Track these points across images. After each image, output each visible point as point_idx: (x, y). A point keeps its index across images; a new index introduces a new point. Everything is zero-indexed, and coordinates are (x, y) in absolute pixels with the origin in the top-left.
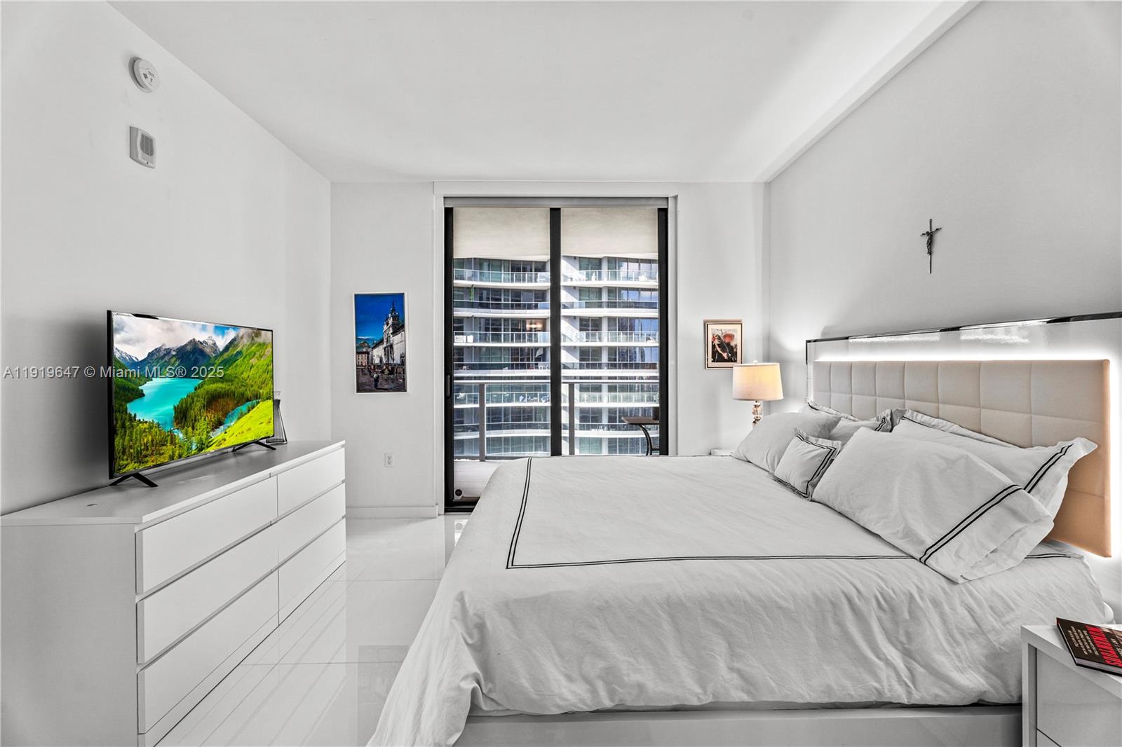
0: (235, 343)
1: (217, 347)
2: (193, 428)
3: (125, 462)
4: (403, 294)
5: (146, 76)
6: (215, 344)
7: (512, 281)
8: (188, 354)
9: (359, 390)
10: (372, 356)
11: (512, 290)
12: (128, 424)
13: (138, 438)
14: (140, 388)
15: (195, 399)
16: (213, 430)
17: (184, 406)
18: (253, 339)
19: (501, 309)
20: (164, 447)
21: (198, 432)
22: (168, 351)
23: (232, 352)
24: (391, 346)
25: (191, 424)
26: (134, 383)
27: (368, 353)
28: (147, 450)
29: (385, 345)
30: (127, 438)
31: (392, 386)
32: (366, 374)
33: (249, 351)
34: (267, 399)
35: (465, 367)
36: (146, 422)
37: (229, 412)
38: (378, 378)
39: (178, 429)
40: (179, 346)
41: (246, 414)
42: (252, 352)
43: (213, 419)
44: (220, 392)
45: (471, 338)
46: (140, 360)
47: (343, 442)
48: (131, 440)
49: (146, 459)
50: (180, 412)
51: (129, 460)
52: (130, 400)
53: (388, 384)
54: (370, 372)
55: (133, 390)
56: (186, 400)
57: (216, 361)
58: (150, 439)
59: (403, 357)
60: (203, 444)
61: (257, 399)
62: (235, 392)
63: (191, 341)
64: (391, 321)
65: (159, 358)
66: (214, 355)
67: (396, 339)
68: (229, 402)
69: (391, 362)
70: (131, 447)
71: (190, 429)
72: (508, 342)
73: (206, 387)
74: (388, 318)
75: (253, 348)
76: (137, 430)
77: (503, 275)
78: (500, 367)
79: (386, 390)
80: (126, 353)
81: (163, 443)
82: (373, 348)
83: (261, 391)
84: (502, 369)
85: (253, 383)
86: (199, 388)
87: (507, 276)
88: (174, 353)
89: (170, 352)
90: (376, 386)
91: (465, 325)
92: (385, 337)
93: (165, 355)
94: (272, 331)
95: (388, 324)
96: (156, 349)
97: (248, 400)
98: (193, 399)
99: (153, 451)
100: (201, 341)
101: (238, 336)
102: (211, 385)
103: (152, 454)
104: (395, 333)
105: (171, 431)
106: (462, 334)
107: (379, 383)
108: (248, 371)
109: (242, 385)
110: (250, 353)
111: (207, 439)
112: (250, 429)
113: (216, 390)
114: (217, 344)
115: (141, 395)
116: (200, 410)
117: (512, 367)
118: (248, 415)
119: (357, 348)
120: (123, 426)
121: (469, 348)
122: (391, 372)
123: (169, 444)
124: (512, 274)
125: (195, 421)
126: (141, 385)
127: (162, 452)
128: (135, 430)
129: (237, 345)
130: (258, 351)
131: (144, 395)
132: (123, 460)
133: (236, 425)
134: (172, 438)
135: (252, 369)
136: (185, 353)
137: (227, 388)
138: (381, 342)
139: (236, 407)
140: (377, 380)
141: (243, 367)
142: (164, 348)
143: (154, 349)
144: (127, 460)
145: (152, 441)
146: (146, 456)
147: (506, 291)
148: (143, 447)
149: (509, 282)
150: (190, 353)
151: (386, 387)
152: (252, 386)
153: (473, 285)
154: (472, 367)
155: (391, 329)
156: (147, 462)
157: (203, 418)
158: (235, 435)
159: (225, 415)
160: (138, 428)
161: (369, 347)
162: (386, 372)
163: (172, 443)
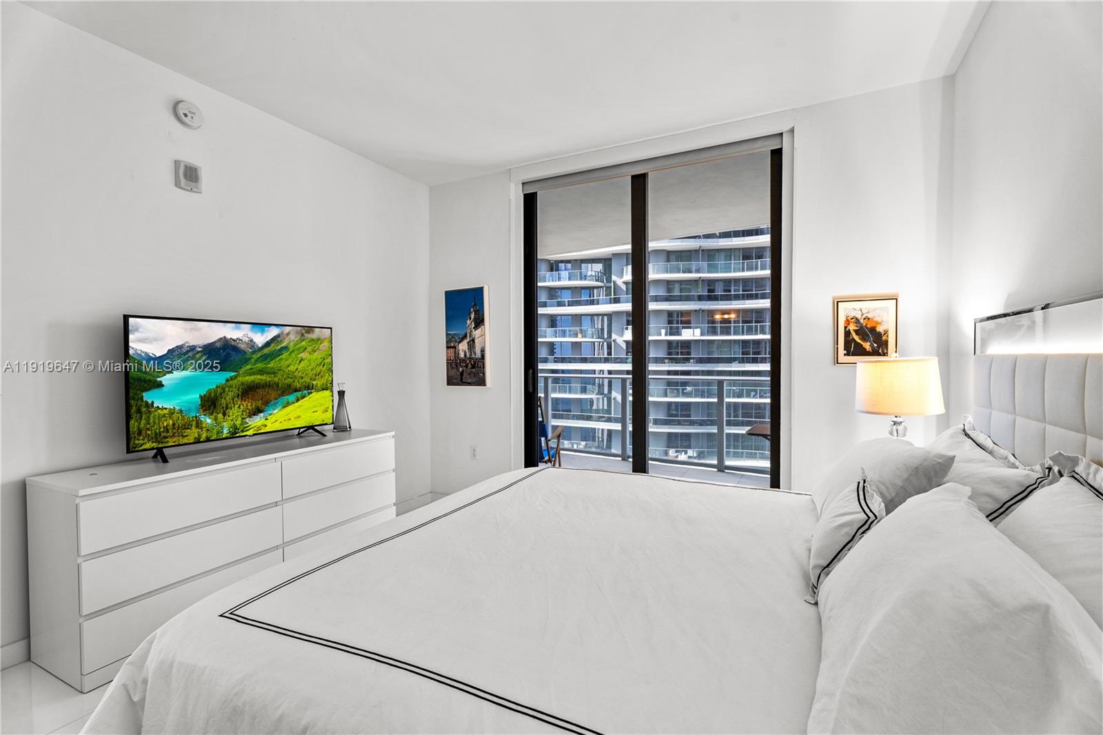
0: (279, 339)
1: (255, 343)
2: (224, 414)
3: (142, 442)
4: (483, 287)
5: (186, 115)
6: (252, 341)
7: (743, 270)
8: (216, 350)
9: (449, 384)
10: (459, 351)
11: (743, 279)
12: (144, 409)
13: (157, 421)
14: (158, 379)
15: (227, 389)
16: (250, 416)
17: (213, 395)
18: (303, 335)
19: (731, 300)
20: (189, 430)
21: (231, 418)
22: (193, 348)
23: (273, 347)
24: (473, 340)
25: (222, 411)
26: (151, 375)
27: (455, 347)
28: (168, 432)
29: (468, 340)
30: (143, 422)
31: (474, 380)
32: (453, 368)
33: (298, 346)
34: (323, 389)
35: (692, 361)
36: (166, 409)
37: (271, 401)
38: (463, 371)
39: (204, 415)
40: (205, 344)
41: (293, 403)
42: (302, 346)
43: (249, 407)
44: (259, 383)
45: (698, 331)
46: (158, 356)
47: (393, 433)
48: (149, 424)
49: (166, 440)
50: (208, 401)
51: (146, 440)
52: (147, 390)
53: (471, 378)
54: (457, 366)
55: (150, 381)
56: (215, 391)
57: (254, 356)
58: (171, 422)
59: (483, 351)
60: (236, 429)
61: (309, 389)
62: (278, 383)
63: (221, 338)
64: (473, 316)
65: (180, 355)
66: (250, 350)
67: (477, 333)
68: (271, 392)
69: (473, 356)
70: (148, 429)
71: (220, 416)
72: (739, 334)
73: (240, 379)
74: (470, 313)
75: (304, 343)
76: (155, 415)
77: (733, 264)
78: (730, 361)
79: (469, 384)
80: (141, 351)
81: (187, 426)
82: (459, 342)
83: (314, 383)
84: (731, 363)
85: (303, 375)
86: (232, 379)
87: (737, 266)
88: (200, 349)
89: (194, 349)
90: (461, 379)
91: (692, 318)
92: (468, 331)
93: (188, 352)
94: (331, 328)
95: (470, 319)
96: (177, 347)
97: (296, 390)
98: (224, 389)
99: (174, 433)
100: (235, 338)
101: (282, 333)
102: (247, 378)
103: (173, 436)
104: (476, 327)
105: (196, 417)
106: (690, 328)
107: (464, 377)
108: (298, 365)
109: (289, 377)
110: (300, 348)
111: (242, 424)
112: (299, 417)
113: (253, 382)
114: (254, 340)
115: (160, 385)
116: (233, 400)
117: (742, 361)
118: (297, 404)
119: (447, 342)
120: (139, 411)
121: (696, 341)
122: (473, 367)
123: (193, 428)
124: (743, 263)
125: (227, 408)
126: (159, 377)
127: (185, 434)
128: (152, 415)
129: (281, 341)
130: (311, 346)
131: (163, 386)
132: (139, 440)
133: (281, 413)
134: (197, 423)
135: (302, 362)
136: (214, 349)
137: (268, 379)
138: (465, 337)
139: (279, 397)
140: (462, 374)
141: (290, 361)
142: (187, 345)
143: (174, 346)
144: (144, 440)
145: (174, 424)
146: (166, 437)
147: (737, 280)
148: (162, 430)
149: (740, 271)
150: (219, 349)
151: (469, 381)
152: (302, 378)
153: (700, 278)
154: (700, 361)
155: (473, 323)
156: (168, 442)
157: (237, 406)
158: (279, 421)
159: (267, 403)
160: (156, 413)
161: (456, 342)
162: (470, 366)
163: (197, 426)
